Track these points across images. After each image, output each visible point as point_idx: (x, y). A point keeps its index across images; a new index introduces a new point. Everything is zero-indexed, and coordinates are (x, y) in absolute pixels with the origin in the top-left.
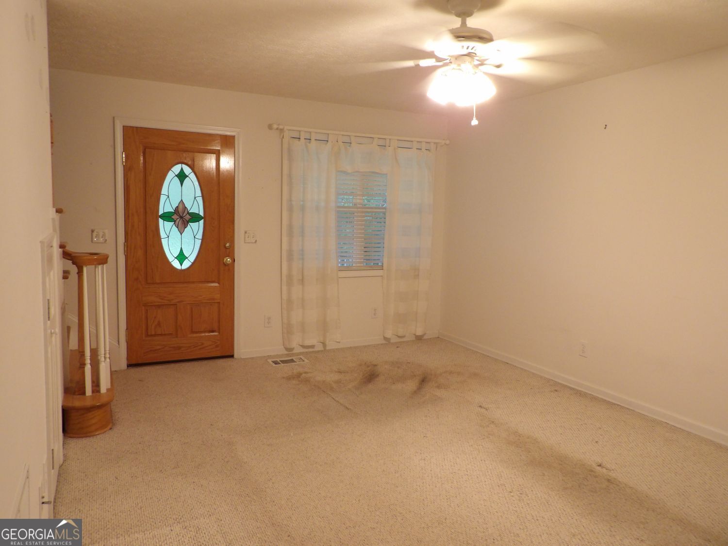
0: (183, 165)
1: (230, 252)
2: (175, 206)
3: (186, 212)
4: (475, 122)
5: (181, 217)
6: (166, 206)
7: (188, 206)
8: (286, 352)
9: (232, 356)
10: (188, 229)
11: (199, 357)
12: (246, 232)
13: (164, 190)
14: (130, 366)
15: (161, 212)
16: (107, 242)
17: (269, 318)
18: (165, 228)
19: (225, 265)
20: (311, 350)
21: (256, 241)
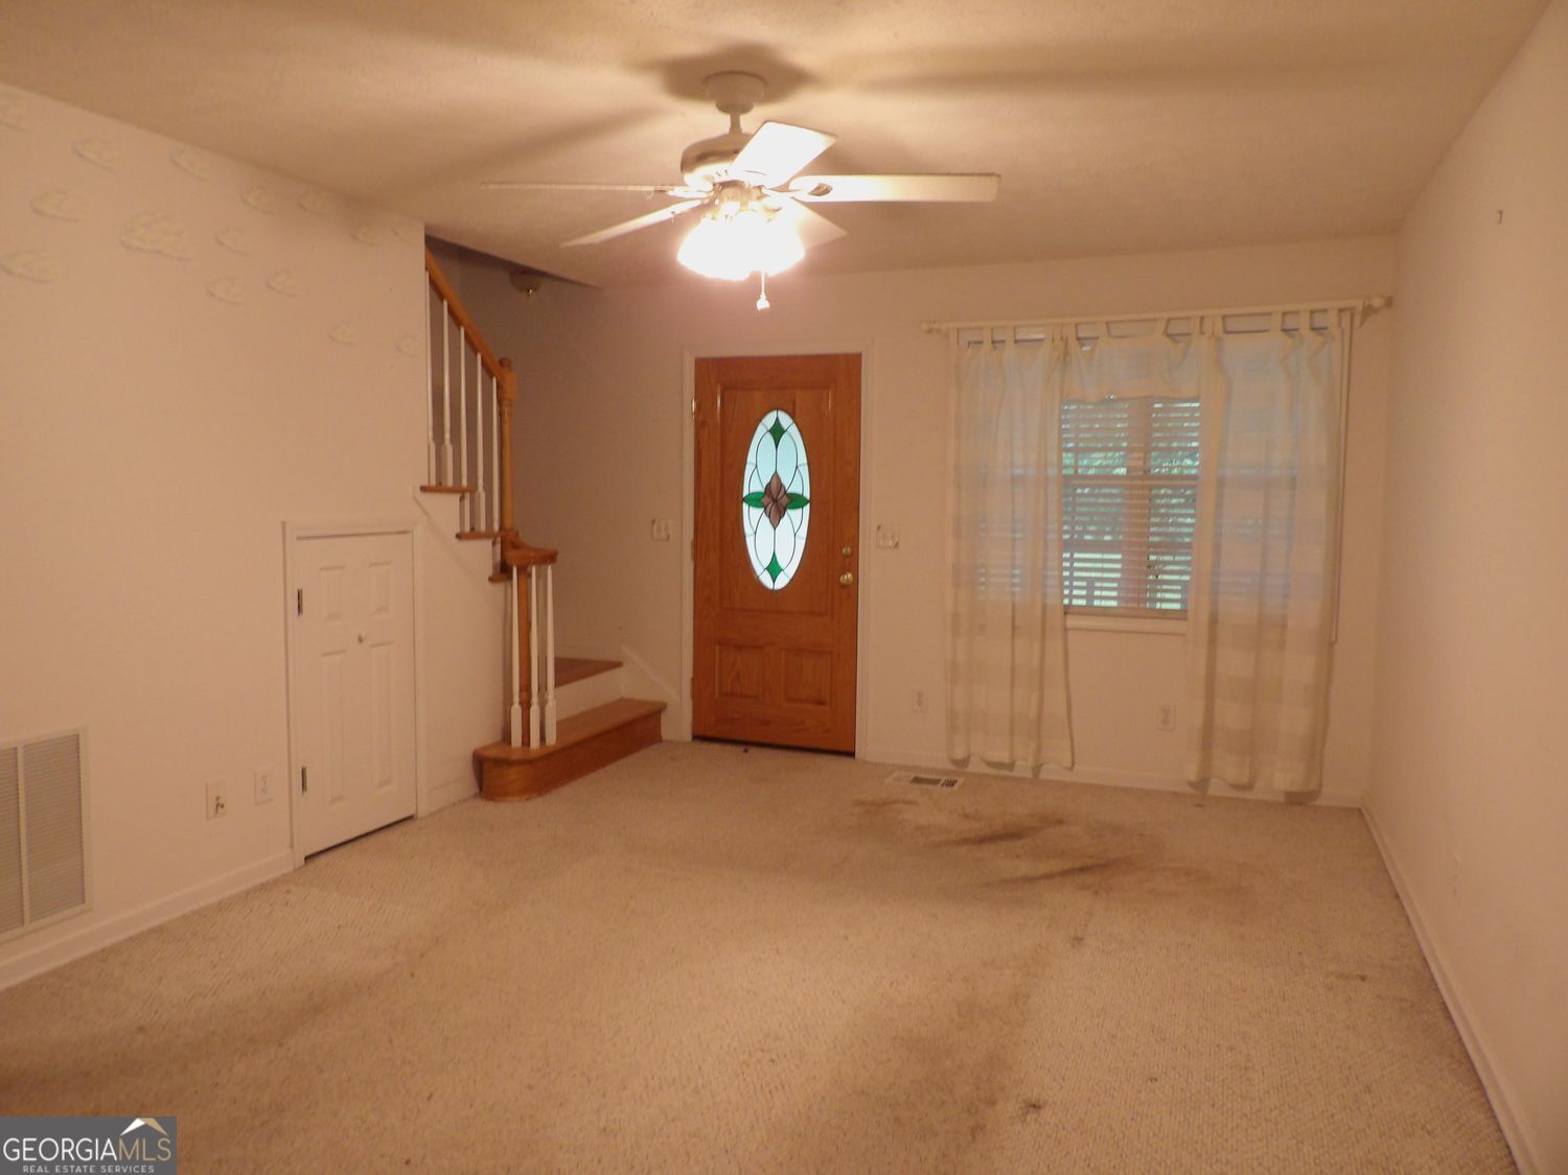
0: (779, 412)
1: (851, 563)
2: (766, 481)
3: (782, 491)
4: (763, 304)
5: (775, 501)
6: (754, 483)
7: (786, 482)
8: (950, 767)
9: (851, 754)
10: (785, 521)
11: (800, 744)
12: (879, 528)
13: (751, 458)
14: (696, 737)
15: (745, 493)
16: (671, 537)
17: (920, 695)
18: (753, 519)
19: (843, 586)
20: (1005, 773)
21: (897, 545)
